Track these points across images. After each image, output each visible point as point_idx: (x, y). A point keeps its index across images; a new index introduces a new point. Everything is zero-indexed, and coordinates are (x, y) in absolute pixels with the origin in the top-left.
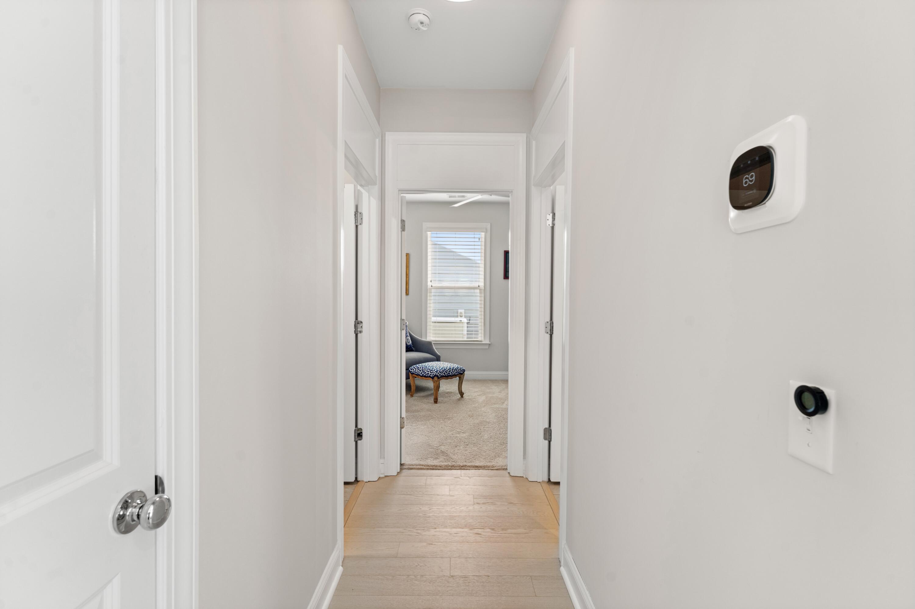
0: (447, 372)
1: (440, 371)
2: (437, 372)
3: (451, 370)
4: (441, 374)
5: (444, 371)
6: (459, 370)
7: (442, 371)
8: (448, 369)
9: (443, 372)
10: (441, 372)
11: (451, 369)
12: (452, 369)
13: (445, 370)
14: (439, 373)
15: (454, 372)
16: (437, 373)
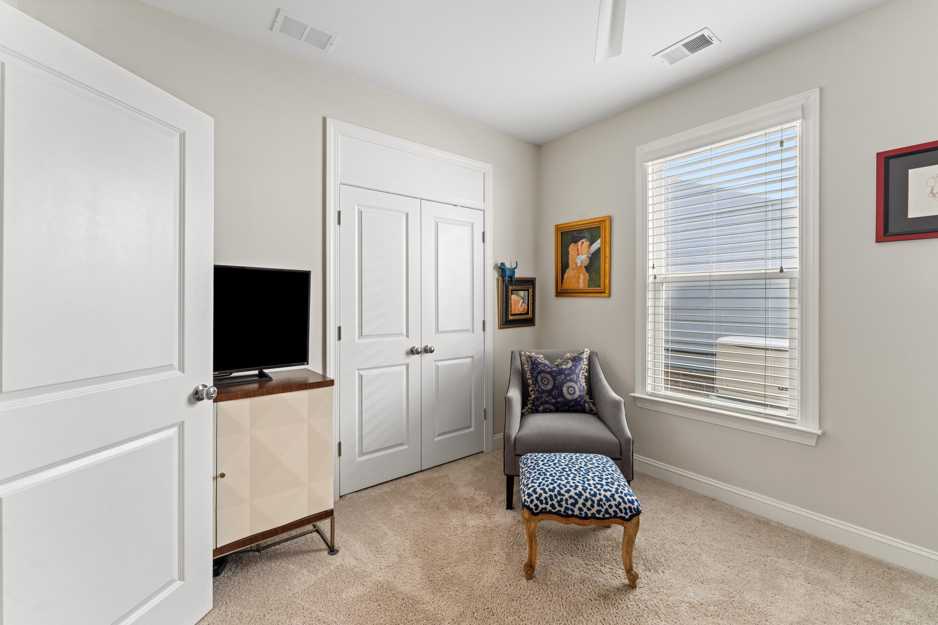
0: (564, 503)
1: (541, 495)
2: (529, 495)
3: (581, 501)
4: (541, 506)
5: (552, 500)
6: (610, 506)
7: (546, 498)
8: (571, 497)
9: (550, 503)
10: (542, 498)
11: (583, 497)
12: (586, 500)
13: (559, 498)
14: (536, 502)
15: (589, 509)
16: (529, 500)
